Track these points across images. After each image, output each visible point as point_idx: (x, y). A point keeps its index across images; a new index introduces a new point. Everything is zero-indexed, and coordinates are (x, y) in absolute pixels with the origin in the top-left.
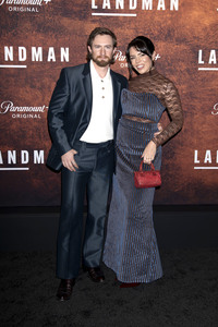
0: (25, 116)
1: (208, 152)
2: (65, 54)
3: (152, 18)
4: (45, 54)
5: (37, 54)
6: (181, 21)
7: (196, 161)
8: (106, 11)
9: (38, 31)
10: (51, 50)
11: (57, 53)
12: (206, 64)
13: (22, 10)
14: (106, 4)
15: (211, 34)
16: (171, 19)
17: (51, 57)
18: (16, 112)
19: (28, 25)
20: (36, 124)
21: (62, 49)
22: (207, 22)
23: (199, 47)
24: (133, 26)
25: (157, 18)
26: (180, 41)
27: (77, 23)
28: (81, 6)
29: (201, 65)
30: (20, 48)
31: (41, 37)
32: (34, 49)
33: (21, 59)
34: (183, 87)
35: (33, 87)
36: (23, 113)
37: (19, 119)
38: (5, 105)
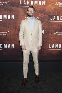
1: (53, 45)
2: (13, 17)
3: (37, 7)
7: (50, 47)
8: (25, 5)
9: (5, 11)
10: (9, 16)
11: (11, 17)
14: (25, 3)
15: (54, 11)
16: (43, 7)
17: (9, 18)
19: (3, 9)
21: (12, 16)
22: (53, 8)
23: (51, 15)
25: (39, 7)
26: (45, 13)
27: (16, 9)
28: (17, 4)
29: (51, 20)
31: (6, 12)
32: (4, 16)
34: (46, 26)
35: (4, 26)
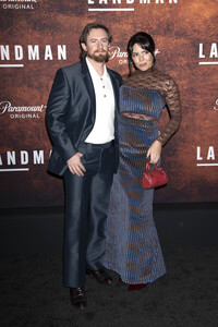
4: (42, 52)
5: (34, 52)
6: (180, 14)
12: (207, 58)
13: (17, 7)
18: (14, 113)
20: (35, 124)
30: (16, 47)
33: (17, 58)
37: (18, 119)
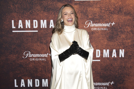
0: (37, 60)
24: (98, 6)
36: (36, 58)
38: (26, 53)
